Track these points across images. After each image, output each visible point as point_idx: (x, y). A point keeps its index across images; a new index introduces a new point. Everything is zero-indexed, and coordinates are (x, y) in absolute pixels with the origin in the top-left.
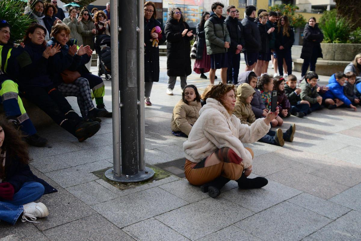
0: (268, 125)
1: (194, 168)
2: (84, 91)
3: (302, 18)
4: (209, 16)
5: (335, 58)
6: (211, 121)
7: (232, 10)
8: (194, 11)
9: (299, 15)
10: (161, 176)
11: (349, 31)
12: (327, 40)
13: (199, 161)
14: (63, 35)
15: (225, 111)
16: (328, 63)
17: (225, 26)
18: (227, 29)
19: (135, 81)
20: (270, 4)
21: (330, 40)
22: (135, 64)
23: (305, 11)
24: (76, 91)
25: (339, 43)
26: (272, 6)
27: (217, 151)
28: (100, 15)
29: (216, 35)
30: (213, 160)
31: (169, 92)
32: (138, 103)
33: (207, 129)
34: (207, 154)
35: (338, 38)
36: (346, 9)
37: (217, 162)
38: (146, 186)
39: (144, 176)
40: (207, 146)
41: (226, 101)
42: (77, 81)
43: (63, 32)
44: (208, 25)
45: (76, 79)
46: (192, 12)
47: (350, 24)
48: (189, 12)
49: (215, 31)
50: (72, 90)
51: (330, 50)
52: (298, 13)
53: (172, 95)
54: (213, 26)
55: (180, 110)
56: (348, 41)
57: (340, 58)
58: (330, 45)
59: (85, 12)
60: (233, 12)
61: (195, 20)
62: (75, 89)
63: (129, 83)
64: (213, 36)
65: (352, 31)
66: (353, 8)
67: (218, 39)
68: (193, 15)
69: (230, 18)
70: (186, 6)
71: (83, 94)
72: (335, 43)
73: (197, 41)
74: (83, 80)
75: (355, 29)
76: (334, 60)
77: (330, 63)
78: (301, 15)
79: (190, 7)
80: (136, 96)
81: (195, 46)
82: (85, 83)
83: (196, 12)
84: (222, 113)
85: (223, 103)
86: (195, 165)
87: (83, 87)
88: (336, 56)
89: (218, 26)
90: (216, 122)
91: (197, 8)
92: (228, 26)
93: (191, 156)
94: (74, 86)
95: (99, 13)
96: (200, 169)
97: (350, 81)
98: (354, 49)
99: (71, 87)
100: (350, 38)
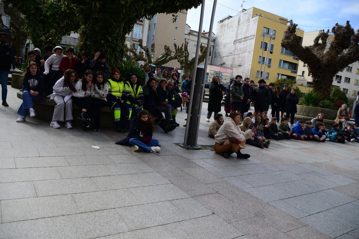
0: (252, 132)
1: (219, 145)
2: (169, 110)
3: (298, 89)
4: (234, 81)
5: (309, 115)
6: (228, 126)
7: (247, 80)
8: (226, 76)
9: (296, 87)
10: (203, 149)
11: (320, 100)
12: (305, 104)
13: (221, 143)
14: (164, 83)
15: (235, 123)
16: (304, 117)
17: (242, 88)
18: (242, 90)
19: (198, 106)
20: (278, 77)
21: (307, 104)
22: (199, 99)
23: (302, 85)
24: (165, 110)
25: (312, 106)
26: (280, 78)
27: (229, 138)
28: (174, 74)
29: (236, 92)
30: (227, 142)
31: (207, 120)
32: (198, 116)
33: (226, 129)
34: (225, 140)
35: (312, 104)
36: (320, 87)
37: (229, 143)
38: (197, 151)
39: (196, 148)
40: (225, 137)
41: (235, 119)
42: (166, 106)
43: (164, 82)
44: (232, 87)
45: (166, 105)
46: (225, 77)
47: (321, 96)
48: (222, 77)
49: (236, 90)
50: (163, 109)
51: (307, 110)
52: (296, 86)
53: (209, 121)
54: (234, 87)
55: (214, 125)
56: (318, 106)
57: (312, 116)
58: (307, 107)
59: (166, 72)
60: (247, 81)
61: (226, 82)
62: (165, 109)
63: (196, 107)
64: (234, 92)
65: (321, 100)
66: (323, 87)
67: (237, 94)
68: (225, 78)
69: (245, 84)
70: (220, 73)
71: (168, 111)
72: (310, 106)
73: (227, 94)
74: (169, 105)
75: (324, 99)
76: (308, 116)
77: (305, 118)
78: (298, 87)
79: (223, 74)
80: (198, 113)
81: (225, 97)
82: (170, 107)
83: (227, 77)
84: (233, 124)
85: (234, 120)
86: (219, 144)
87: (169, 109)
88: (310, 114)
89: (237, 87)
90: (230, 126)
91: (228, 75)
92: (243, 89)
93: (218, 140)
94: (165, 108)
95: (174, 73)
96: (221, 146)
97: (308, 126)
98: (321, 111)
99: (163, 108)
100: (320, 104)
